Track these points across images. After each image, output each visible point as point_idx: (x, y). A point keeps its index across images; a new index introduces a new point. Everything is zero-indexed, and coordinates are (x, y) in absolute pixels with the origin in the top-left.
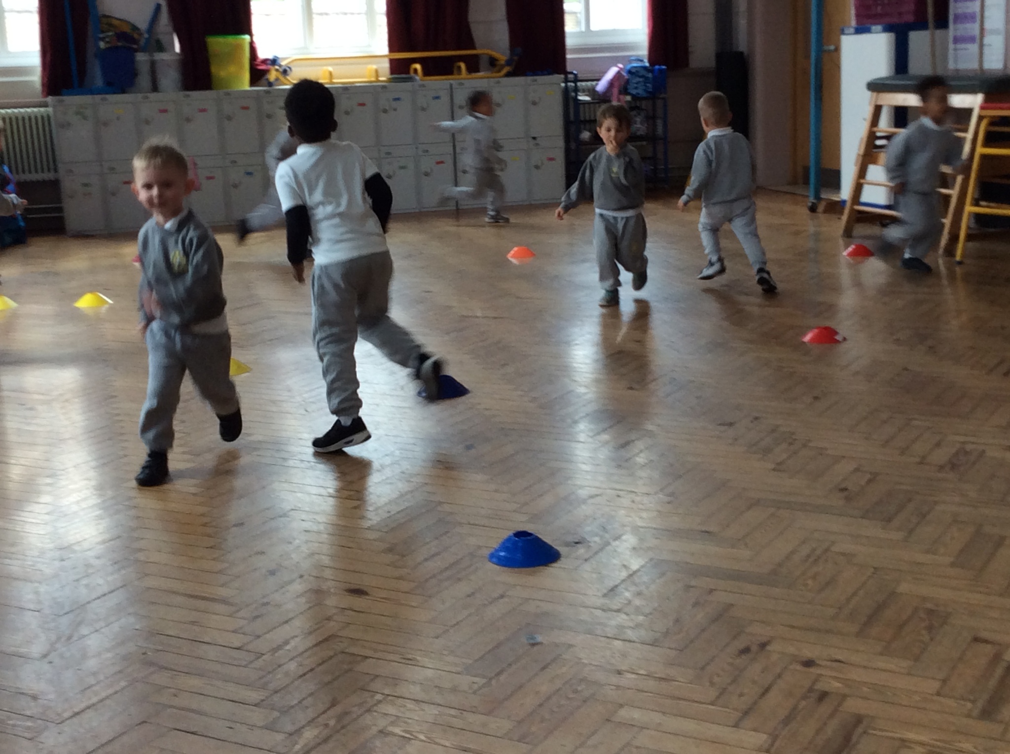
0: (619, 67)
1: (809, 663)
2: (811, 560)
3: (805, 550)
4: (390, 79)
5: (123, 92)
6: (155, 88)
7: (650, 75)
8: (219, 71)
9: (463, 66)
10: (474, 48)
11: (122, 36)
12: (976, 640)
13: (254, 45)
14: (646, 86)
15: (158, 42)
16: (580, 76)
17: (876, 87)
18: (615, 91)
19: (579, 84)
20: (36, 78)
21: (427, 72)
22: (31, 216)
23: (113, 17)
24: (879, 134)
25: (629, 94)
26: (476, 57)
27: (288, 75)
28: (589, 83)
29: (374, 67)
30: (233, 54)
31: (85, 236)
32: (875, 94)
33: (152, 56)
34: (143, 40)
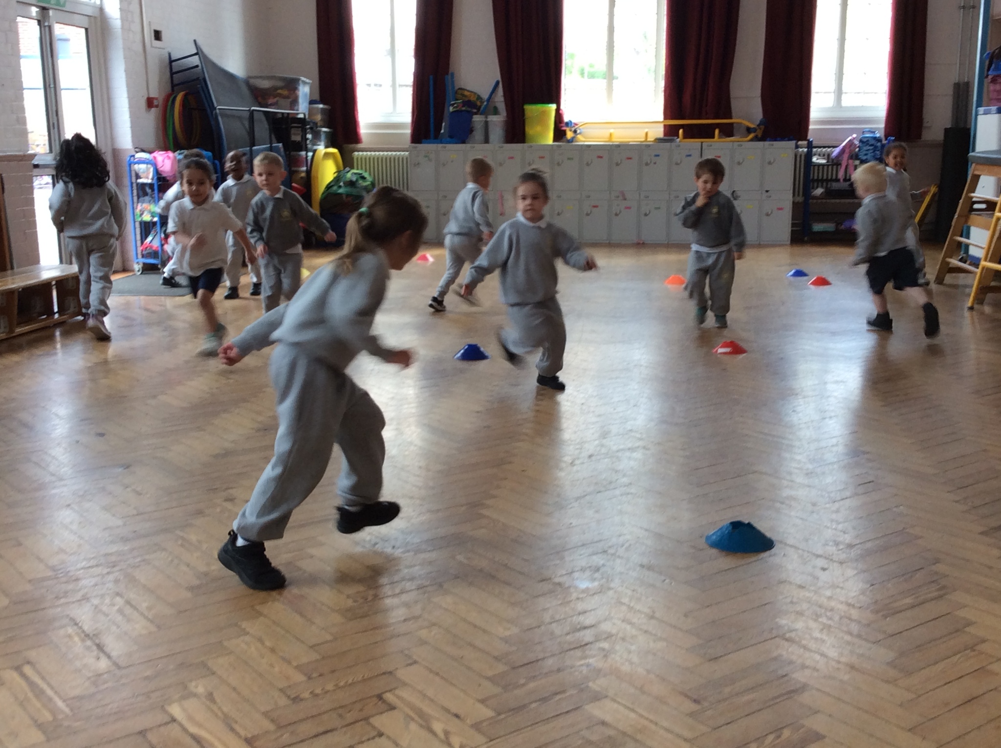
0: (853, 137)
4: (658, 139)
5: (463, 142)
6: (487, 141)
8: (530, 131)
9: (717, 131)
10: (731, 118)
11: (468, 103)
13: (561, 112)
14: (876, 154)
15: (493, 108)
16: (814, 144)
20: (408, 131)
21: (686, 136)
23: (466, 90)
24: (974, 199)
25: (858, 159)
26: (732, 124)
27: (579, 134)
29: (647, 130)
30: (541, 117)
32: (974, 165)
33: (487, 118)
34: (483, 107)
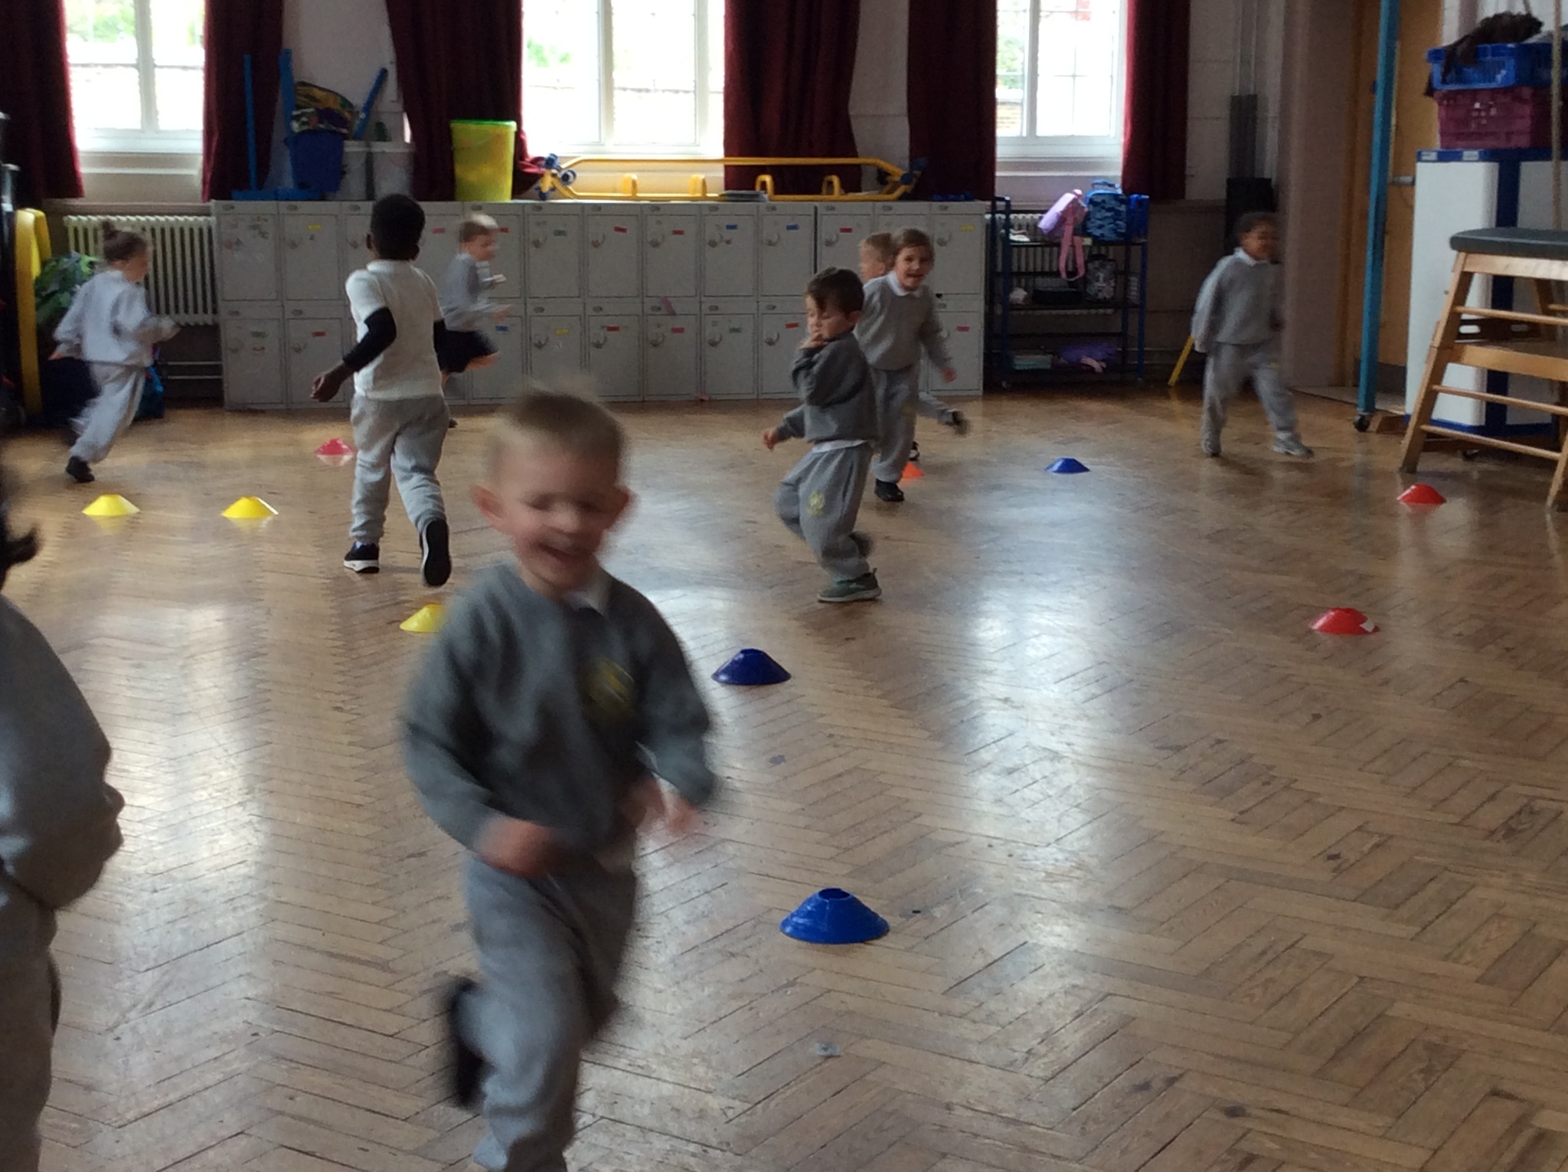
0: (1075, 193)
1: (1234, 1112)
2: (1265, 959)
3: (1259, 945)
4: (722, 195)
5: (323, 199)
7: (1123, 208)
8: (467, 173)
9: (836, 180)
10: (855, 155)
11: (326, 114)
12: (1496, 1093)
13: (523, 137)
14: (1117, 225)
15: (380, 126)
16: (1014, 205)
17: (1463, 243)
18: (1068, 230)
19: (1012, 216)
20: (195, 171)
21: (780, 188)
22: (174, 377)
23: (314, 86)
24: (1465, 317)
25: (1089, 235)
26: (858, 166)
27: (569, 183)
28: (1029, 216)
29: (702, 176)
30: (489, 150)
31: (251, 411)
32: (1463, 255)
33: (368, 146)
34: (357, 122)
